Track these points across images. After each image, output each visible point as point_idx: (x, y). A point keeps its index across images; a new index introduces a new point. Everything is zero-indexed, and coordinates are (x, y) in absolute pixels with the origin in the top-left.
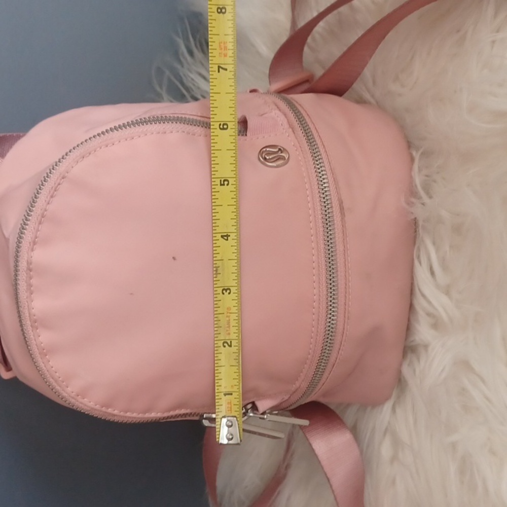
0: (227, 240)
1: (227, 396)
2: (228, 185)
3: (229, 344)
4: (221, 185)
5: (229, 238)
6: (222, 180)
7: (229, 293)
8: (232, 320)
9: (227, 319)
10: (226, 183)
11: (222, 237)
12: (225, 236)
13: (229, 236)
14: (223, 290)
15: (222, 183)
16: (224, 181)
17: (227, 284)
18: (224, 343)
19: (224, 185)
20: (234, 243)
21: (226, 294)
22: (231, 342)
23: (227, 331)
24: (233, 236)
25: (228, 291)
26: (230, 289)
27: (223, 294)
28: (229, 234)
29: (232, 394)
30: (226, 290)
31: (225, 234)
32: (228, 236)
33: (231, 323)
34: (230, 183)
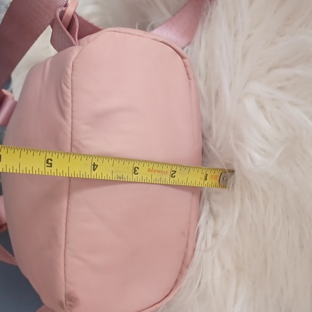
0: (97, 166)
1: (207, 178)
2: (51, 160)
3: (174, 172)
4: (51, 166)
5: (96, 164)
6: (47, 165)
7: (138, 168)
8: (158, 169)
9: (156, 172)
10: (50, 162)
11: (94, 170)
12: (94, 167)
13: (94, 163)
14: (135, 173)
15: (49, 165)
16: (48, 163)
17: (131, 170)
18: (172, 177)
19: (51, 164)
20: (100, 160)
21: (138, 171)
22: (172, 171)
23: (164, 173)
24: (95, 161)
25: (136, 169)
26: (135, 168)
27: (137, 173)
28: (93, 164)
29: (207, 174)
30: (135, 171)
31: (92, 166)
32: (94, 165)
33: (160, 170)
34: (51, 158)
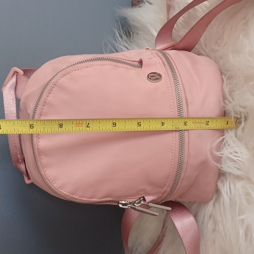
0: (164, 123)
1: (228, 123)
2: (140, 123)
3: (208, 122)
4: (140, 126)
5: (164, 122)
6: (138, 125)
7: (187, 122)
8: (198, 121)
9: (197, 123)
10: (140, 124)
11: (163, 125)
12: (163, 124)
13: (163, 122)
14: (185, 125)
15: (139, 125)
16: (139, 124)
17: (183, 123)
18: (207, 125)
19: (140, 125)
20: (166, 120)
21: (187, 124)
22: (207, 122)
23: (202, 123)
24: (163, 121)
25: (186, 123)
26: (185, 122)
27: (187, 125)
28: (162, 122)
29: (228, 121)
30: (185, 124)
31: (162, 124)
32: (163, 123)
33: (199, 122)
34: (140, 122)
